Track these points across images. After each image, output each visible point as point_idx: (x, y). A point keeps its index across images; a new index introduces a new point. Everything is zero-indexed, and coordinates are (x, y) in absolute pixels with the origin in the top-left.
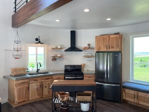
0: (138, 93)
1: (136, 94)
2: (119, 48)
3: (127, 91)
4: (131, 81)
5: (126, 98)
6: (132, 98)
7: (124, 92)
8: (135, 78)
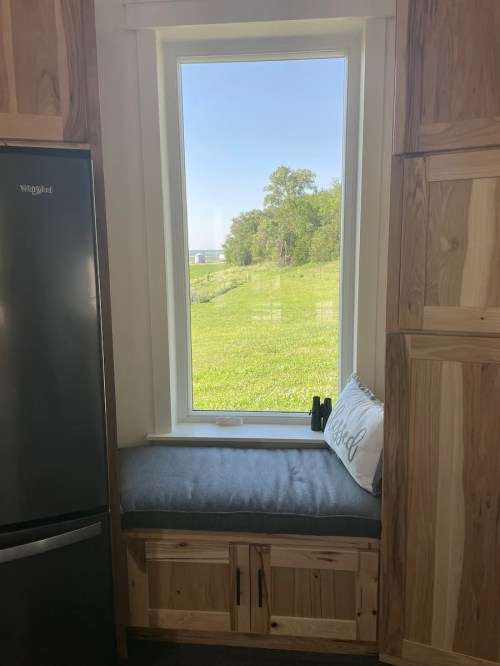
0: (262, 551)
1: (243, 561)
2: (58, 111)
3: (166, 547)
4: (177, 431)
5: (163, 612)
6: (212, 605)
7: (143, 562)
8: (203, 400)
